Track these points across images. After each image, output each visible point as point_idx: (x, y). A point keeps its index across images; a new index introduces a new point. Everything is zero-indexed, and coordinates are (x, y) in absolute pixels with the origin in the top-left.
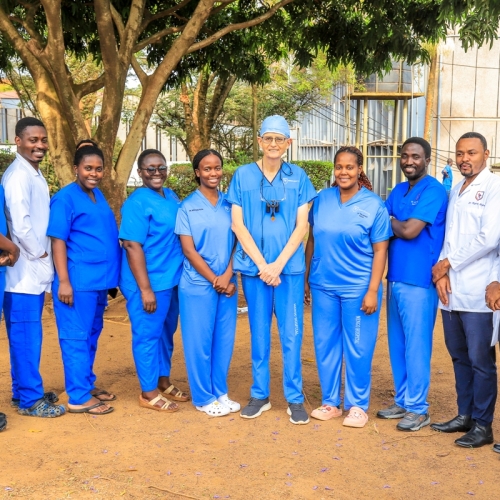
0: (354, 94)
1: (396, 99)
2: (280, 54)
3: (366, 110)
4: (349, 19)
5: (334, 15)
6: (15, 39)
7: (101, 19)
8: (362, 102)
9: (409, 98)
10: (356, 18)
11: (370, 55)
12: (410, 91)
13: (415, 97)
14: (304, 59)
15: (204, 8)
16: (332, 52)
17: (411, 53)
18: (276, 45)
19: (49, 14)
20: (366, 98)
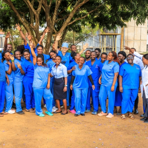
0: (102, 34)
1: (113, 35)
2: (85, 24)
3: (105, 38)
4: (105, 16)
5: (101, 15)
6: (23, 22)
7: (47, 18)
8: (104, 36)
9: (117, 35)
10: (107, 15)
11: (110, 25)
12: (117, 33)
13: (119, 35)
14: (93, 26)
15: (72, 15)
16: (100, 24)
17: (122, 25)
18: (84, 22)
19: (36, 17)
20: (105, 35)
